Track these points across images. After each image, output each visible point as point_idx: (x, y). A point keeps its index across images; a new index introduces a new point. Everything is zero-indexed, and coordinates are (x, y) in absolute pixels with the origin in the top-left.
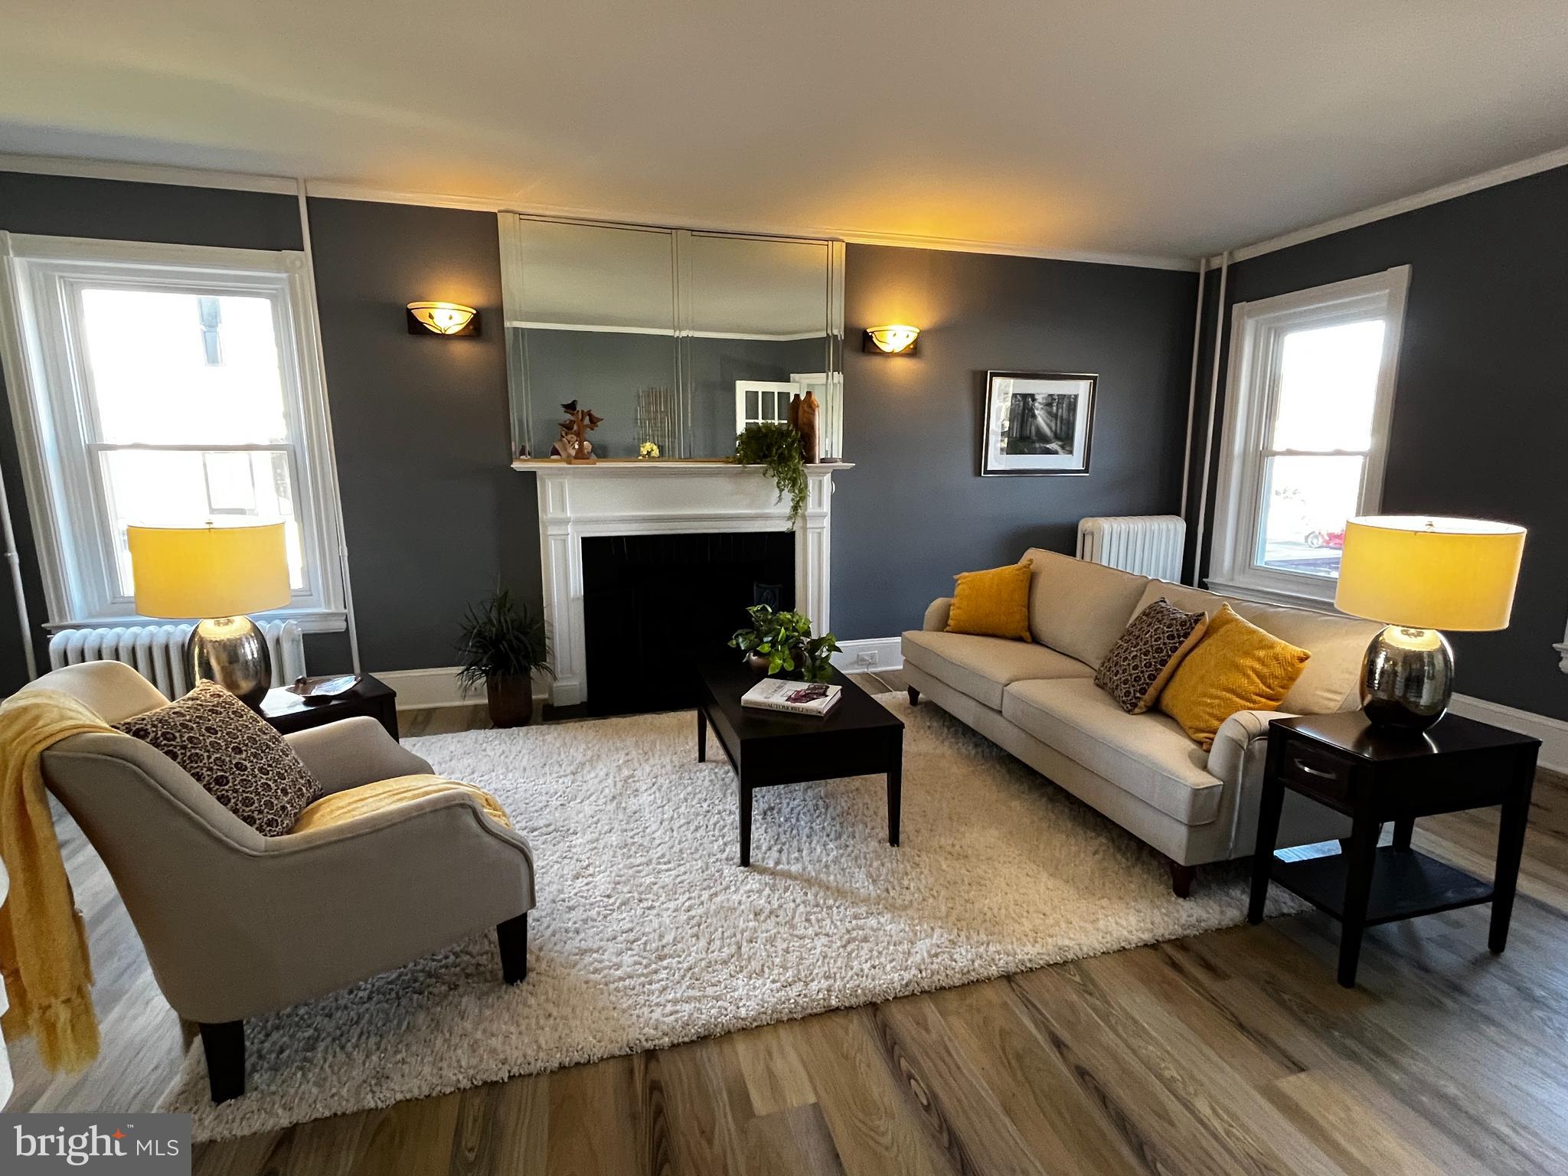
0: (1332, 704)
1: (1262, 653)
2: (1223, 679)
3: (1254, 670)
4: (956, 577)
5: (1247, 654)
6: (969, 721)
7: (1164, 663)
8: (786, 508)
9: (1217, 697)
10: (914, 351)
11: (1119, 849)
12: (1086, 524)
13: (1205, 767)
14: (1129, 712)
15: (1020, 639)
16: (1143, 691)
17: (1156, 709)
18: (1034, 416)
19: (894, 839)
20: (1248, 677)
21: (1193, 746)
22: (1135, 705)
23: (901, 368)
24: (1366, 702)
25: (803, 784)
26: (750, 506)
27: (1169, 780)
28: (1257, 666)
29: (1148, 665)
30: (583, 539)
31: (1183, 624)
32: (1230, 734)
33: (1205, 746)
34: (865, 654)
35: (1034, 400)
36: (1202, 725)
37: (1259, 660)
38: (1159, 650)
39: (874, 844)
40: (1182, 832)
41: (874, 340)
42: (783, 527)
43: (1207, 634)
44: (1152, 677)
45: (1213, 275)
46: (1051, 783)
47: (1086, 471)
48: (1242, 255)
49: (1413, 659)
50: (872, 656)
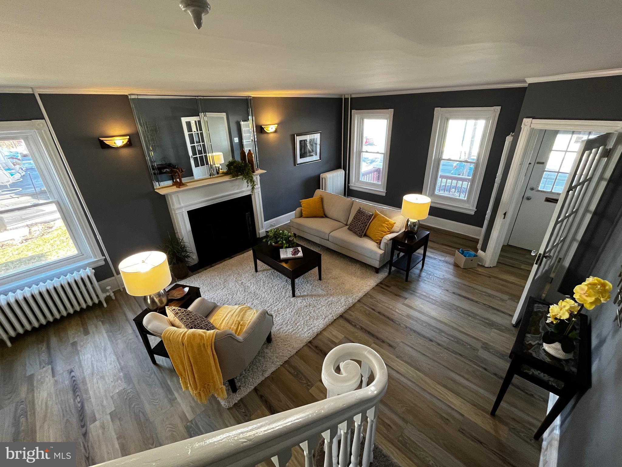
0: (398, 230)
1: (387, 223)
2: (380, 229)
3: (386, 227)
4: (300, 201)
5: (384, 223)
6: (318, 242)
7: (366, 225)
8: (250, 188)
9: (379, 233)
10: (276, 132)
11: (362, 266)
12: (322, 176)
13: (380, 248)
14: (361, 237)
15: (322, 217)
16: (363, 232)
17: (366, 235)
18: (307, 146)
19: (320, 279)
20: (385, 228)
21: (376, 244)
22: (362, 236)
23: (272, 136)
24: (406, 231)
26: (238, 189)
27: (376, 253)
28: (387, 226)
29: (363, 226)
30: (187, 212)
31: (370, 216)
32: (385, 242)
33: (379, 243)
34: (272, 224)
35: (307, 141)
36: (377, 239)
37: (387, 224)
38: (365, 223)
39: (316, 281)
40: (378, 262)
41: (265, 129)
42: (248, 193)
43: (374, 218)
44: (364, 229)
45: (346, 99)
47: (320, 159)
49: (414, 223)
50: (274, 224)
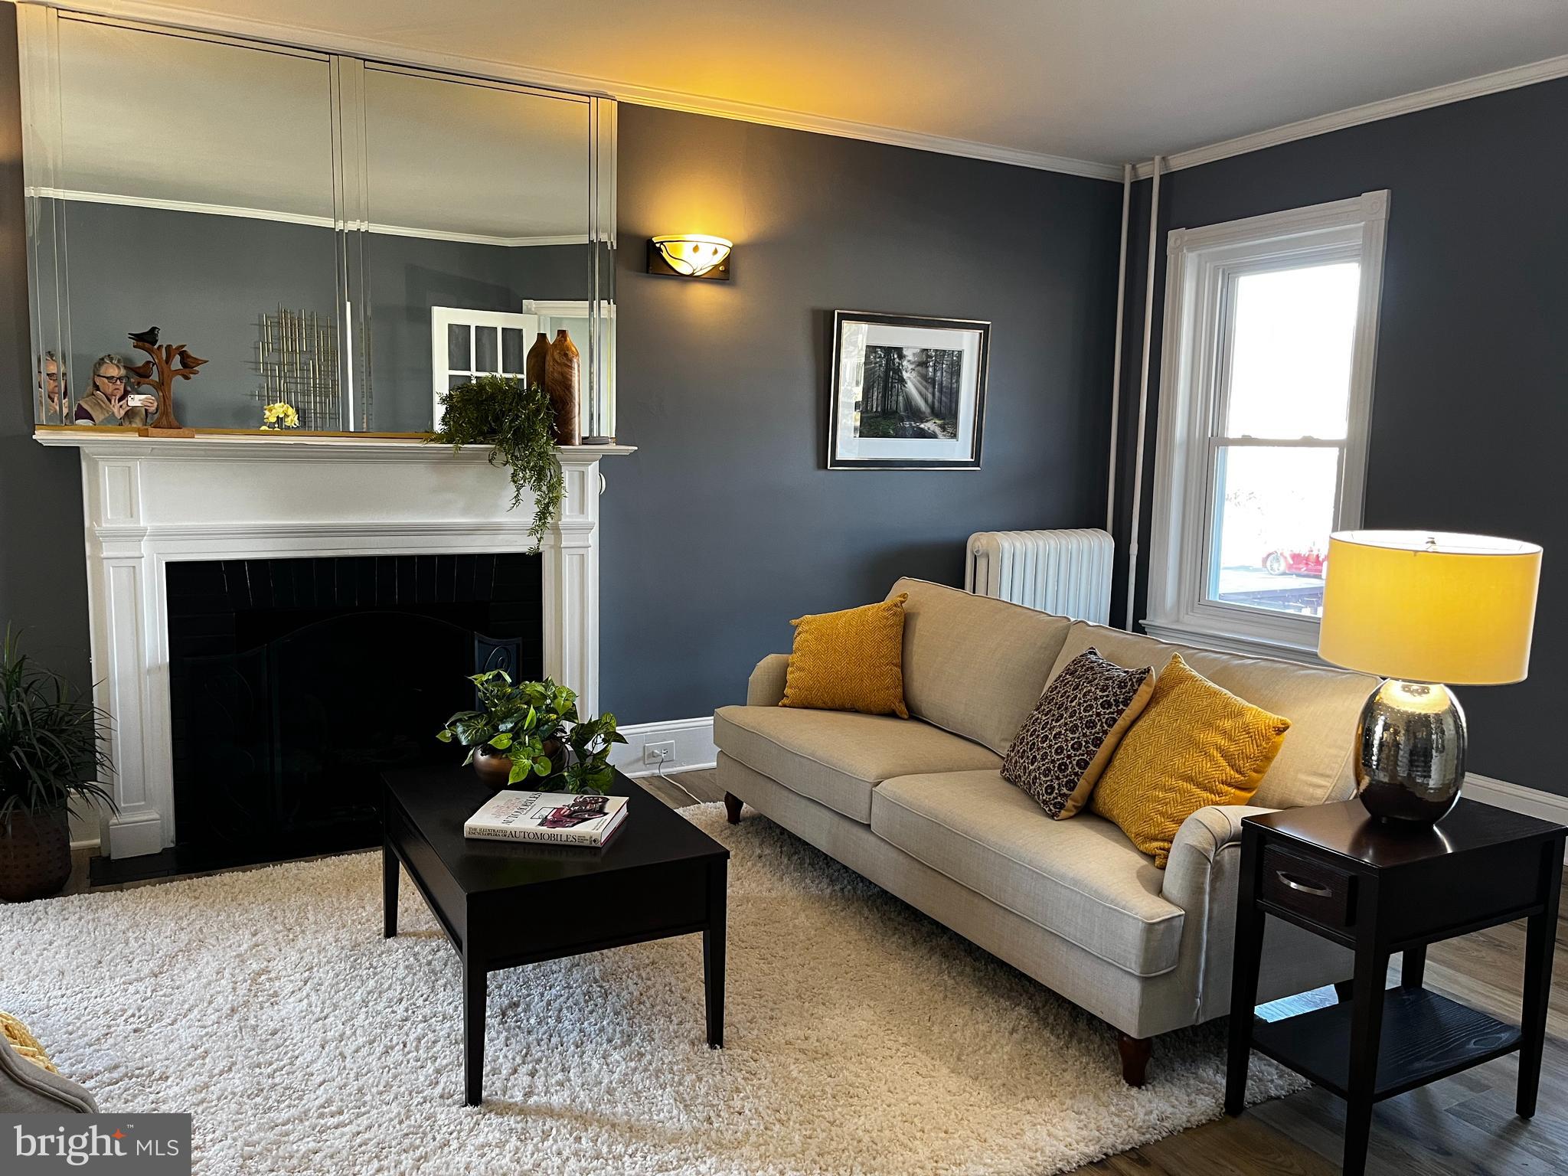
0: (1319, 792)
1: (1227, 724)
2: (1178, 761)
3: (1219, 749)
4: (794, 622)
5: (1209, 725)
6: (822, 843)
7: (1098, 742)
8: (527, 513)
9: (1171, 789)
10: (723, 275)
11: (1044, 1021)
12: (978, 542)
13: (1159, 892)
14: (1052, 816)
15: (892, 715)
16: (1071, 785)
17: (1090, 811)
18: (902, 381)
19: (715, 1036)
20: (1212, 759)
21: (1143, 862)
22: (1061, 806)
23: (705, 299)
24: (1363, 787)
25: (565, 961)
26: (466, 511)
27: (1114, 913)
28: (1223, 742)
29: (1077, 747)
30: (169, 566)
31: (1122, 684)
32: (1192, 841)
33: (1157, 860)
34: (655, 746)
35: (901, 356)
36: (1154, 831)
37: (1225, 733)
38: (1091, 724)
39: (685, 1047)
40: (1132, 990)
41: (665, 254)
42: (521, 545)
43: (1153, 700)
44: (1083, 765)
45: (1141, 188)
46: (944, 930)
47: (976, 463)
48: (1180, 162)
49: (1417, 724)
50: (667, 749)
